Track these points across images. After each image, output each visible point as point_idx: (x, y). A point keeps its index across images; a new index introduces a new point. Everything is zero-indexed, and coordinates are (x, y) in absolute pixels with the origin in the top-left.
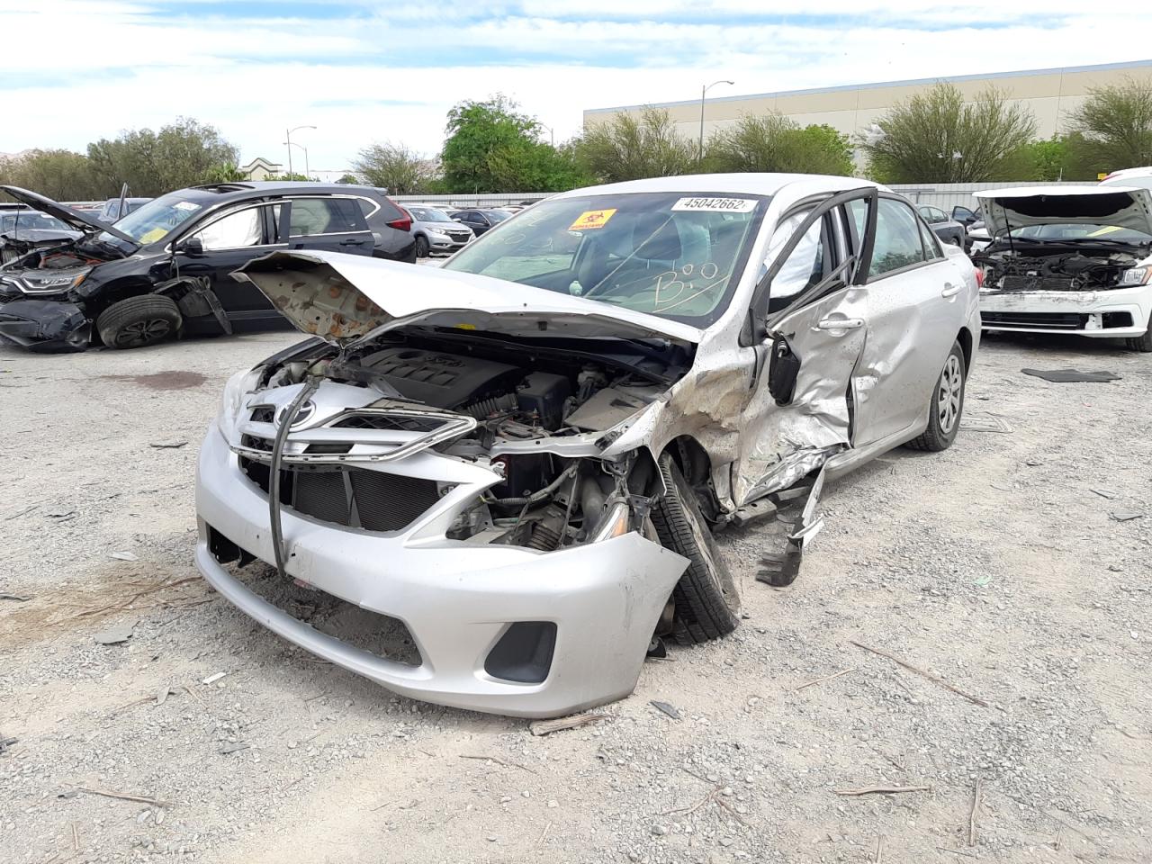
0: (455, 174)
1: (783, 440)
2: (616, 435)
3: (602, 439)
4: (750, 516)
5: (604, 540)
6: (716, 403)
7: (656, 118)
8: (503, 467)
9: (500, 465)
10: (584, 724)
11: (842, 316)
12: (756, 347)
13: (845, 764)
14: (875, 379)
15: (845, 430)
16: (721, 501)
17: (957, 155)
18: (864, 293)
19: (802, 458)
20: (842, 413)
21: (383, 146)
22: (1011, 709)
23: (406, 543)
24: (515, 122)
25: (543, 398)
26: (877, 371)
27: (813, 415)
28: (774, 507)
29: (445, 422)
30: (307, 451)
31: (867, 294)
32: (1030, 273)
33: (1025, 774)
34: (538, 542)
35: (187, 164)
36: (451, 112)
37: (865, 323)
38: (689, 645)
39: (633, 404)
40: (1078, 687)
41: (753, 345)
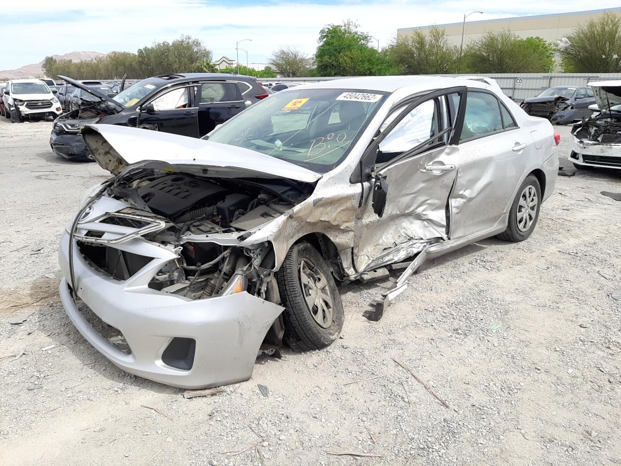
0: (322, 66)
1: (403, 234)
2: (250, 234)
3: (242, 236)
4: (370, 278)
5: (226, 295)
6: (334, 215)
7: (437, 32)
8: (181, 250)
9: (179, 249)
10: (213, 395)
11: (442, 163)
12: (364, 183)
13: (343, 435)
14: (464, 200)
15: (444, 230)
16: (346, 270)
17: (615, 56)
18: (457, 150)
19: (413, 245)
20: (442, 219)
21: (285, 50)
22: (461, 412)
23: (126, 289)
24: (356, 36)
25: (229, 209)
26: (465, 195)
27: (424, 220)
28: (388, 273)
29: (149, 224)
30: (87, 235)
31: (458, 150)
32: (619, 132)
33: (444, 456)
34: (208, 291)
35: (186, 60)
36: (321, 31)
37: (455, 168)
38: (300, 353)
39: (273, 215)
40: (513, 402)
41: (361, 182)
